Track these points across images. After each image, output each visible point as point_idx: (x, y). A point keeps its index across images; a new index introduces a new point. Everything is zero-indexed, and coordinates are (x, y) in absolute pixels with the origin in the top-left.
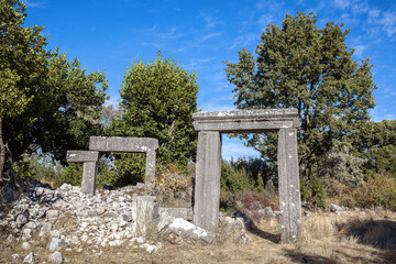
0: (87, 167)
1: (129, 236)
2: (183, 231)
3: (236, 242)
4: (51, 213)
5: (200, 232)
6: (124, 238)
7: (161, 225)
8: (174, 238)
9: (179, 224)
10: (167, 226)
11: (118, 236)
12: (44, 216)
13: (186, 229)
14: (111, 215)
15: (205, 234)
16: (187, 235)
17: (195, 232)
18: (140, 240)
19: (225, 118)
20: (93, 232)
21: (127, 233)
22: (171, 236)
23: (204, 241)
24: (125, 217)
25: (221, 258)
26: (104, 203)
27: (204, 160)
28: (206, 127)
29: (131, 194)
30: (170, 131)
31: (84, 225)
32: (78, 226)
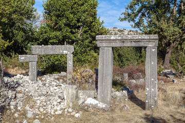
0: (32, 65)
1: (64, 108)
2: (92, 105)
3: (121, 110)
4: (19, 95)
5: (101, 105)
6: (61, 109)
7: (80, 102)
8: (88, 109)
9: (90, 101)
10: (83, 102)
11: (58, 108)
12: (16, 97)
13: (94, 104)
14: (51, 95)
15: (104, 106)
16: (94, 107)
17: (99, 105)
18: (70, 110)
19: (115, 40)
20: (44, 106)
21: (62, 106)
22: (86, 107)
23: (104, 110)
24: (59, 97)
25: (113, 120)
26: (45, 88)
27: (103, 64)
28: (104, 44)
29: (58, 79)
30: (79, 34)
31: (38, 102)
32: (35, 102)
